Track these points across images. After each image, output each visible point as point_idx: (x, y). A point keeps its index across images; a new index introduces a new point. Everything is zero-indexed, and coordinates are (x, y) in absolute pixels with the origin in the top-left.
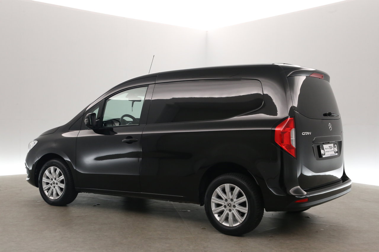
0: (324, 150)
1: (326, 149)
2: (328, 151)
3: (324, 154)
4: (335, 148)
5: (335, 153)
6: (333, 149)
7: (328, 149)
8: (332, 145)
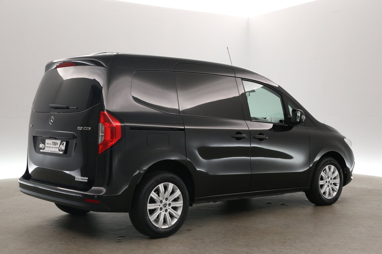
0: (45, 144)
1: (47, 144)
2: (50, 147)
3: (44, 149)
4: (61, 145)
5: (59, 150)
6: (58, 146)
7: (50, 144)
8: (59, 142)
